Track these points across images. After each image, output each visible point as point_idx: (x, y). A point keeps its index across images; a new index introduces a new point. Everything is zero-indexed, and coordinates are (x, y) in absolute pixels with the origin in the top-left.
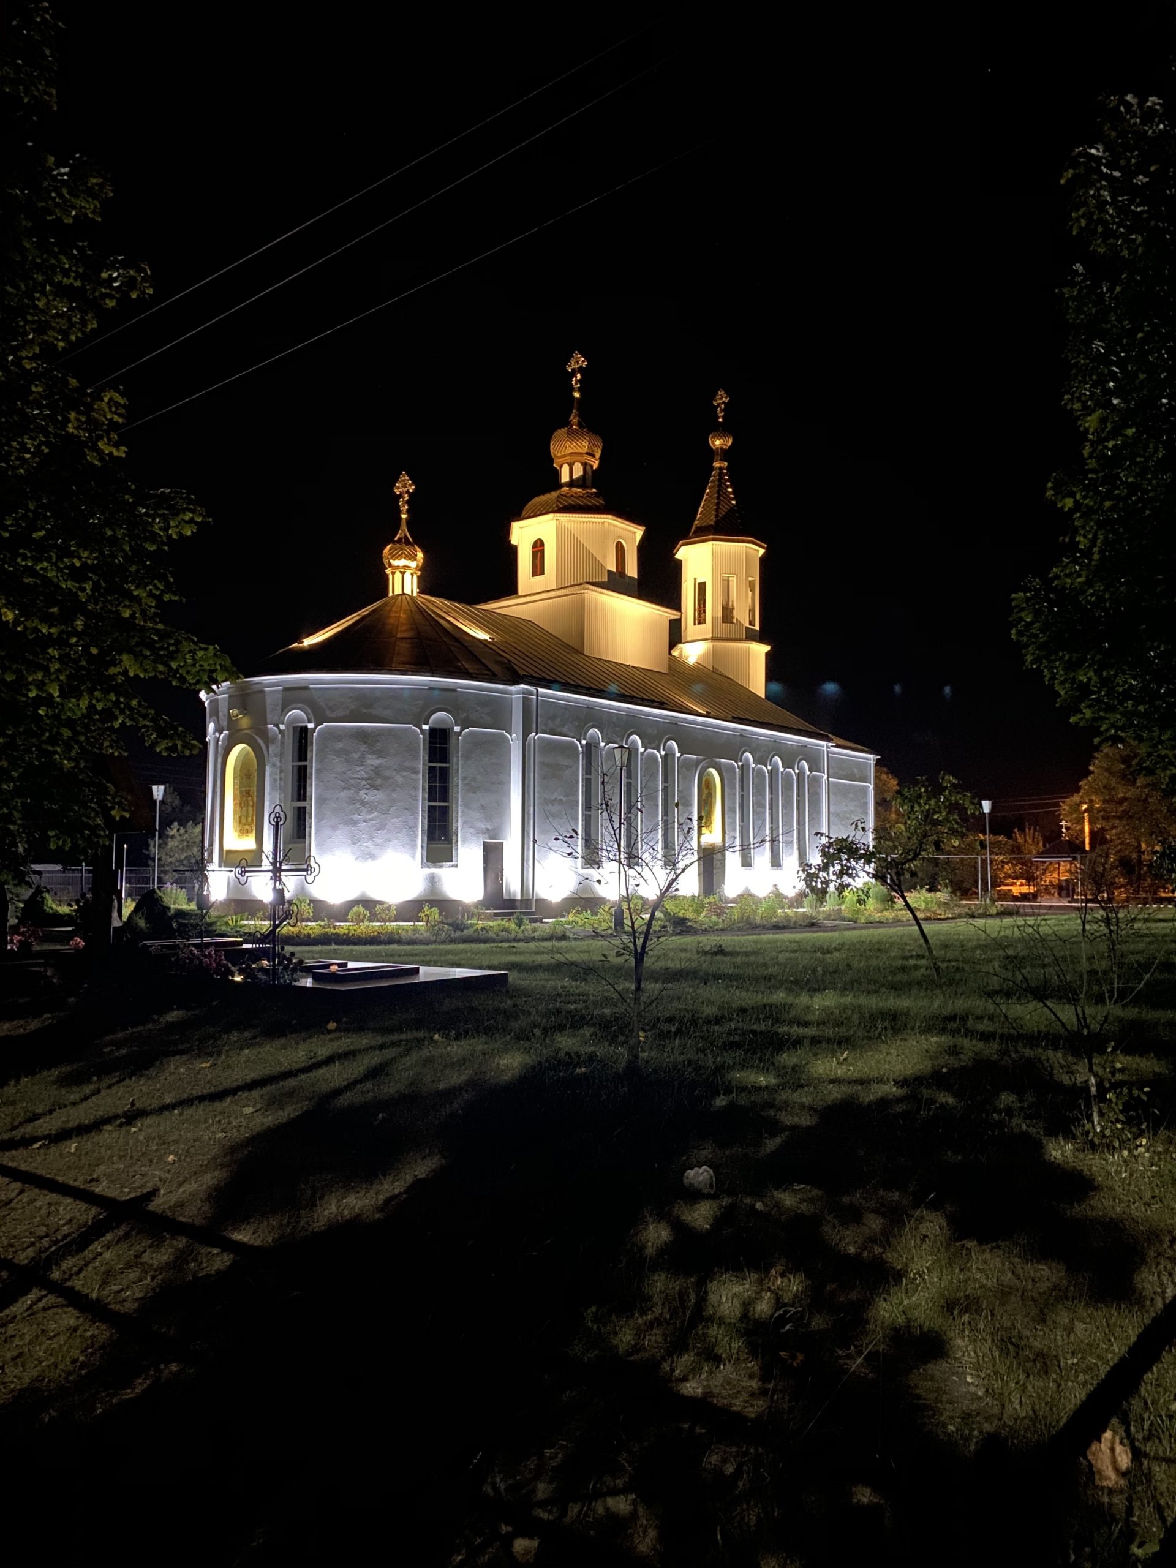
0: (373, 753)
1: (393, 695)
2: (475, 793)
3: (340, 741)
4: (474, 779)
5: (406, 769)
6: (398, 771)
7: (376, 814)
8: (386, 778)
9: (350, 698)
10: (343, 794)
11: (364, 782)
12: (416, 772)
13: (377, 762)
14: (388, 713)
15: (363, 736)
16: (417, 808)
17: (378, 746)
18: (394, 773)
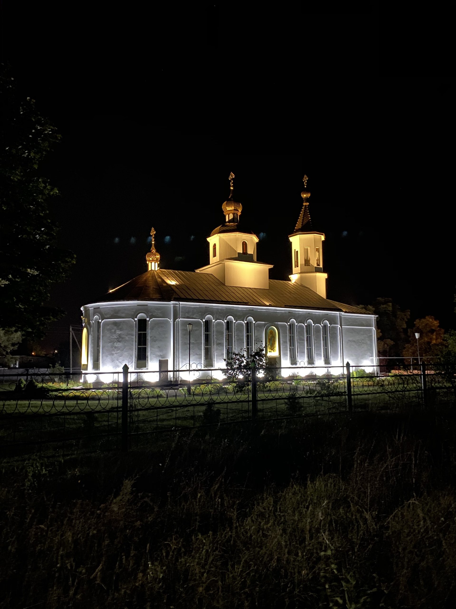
0: (118, 329)
1: (125, 309)
2: (155, 342)
3: (108, 326)
4: (155, 337)
5: (130, 334)
6: (127, 335)
7: (119, 351)
8: (123, 338)
9: (111, 310)
10: (110, 344)
11: (116, 340)
12: (133, 335)
13: (119, 333)
14: (123, 315)
15: (115, 323)
16: (133, 349)
17: (120, 327)
18: (125, 336)
